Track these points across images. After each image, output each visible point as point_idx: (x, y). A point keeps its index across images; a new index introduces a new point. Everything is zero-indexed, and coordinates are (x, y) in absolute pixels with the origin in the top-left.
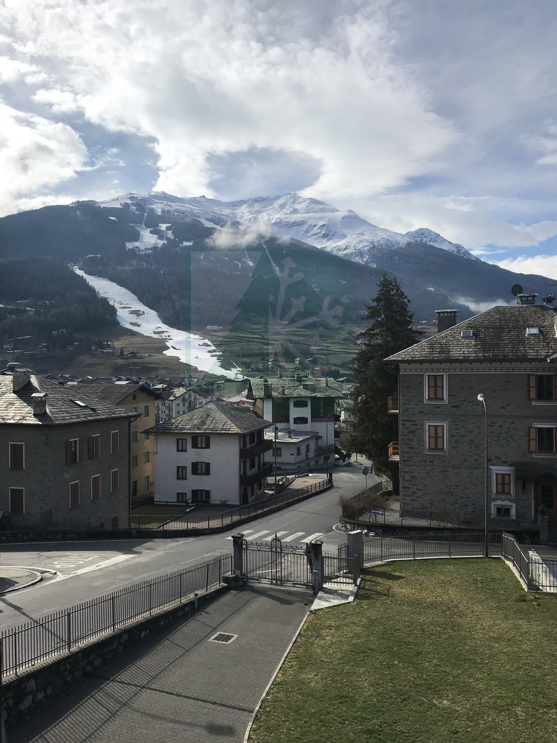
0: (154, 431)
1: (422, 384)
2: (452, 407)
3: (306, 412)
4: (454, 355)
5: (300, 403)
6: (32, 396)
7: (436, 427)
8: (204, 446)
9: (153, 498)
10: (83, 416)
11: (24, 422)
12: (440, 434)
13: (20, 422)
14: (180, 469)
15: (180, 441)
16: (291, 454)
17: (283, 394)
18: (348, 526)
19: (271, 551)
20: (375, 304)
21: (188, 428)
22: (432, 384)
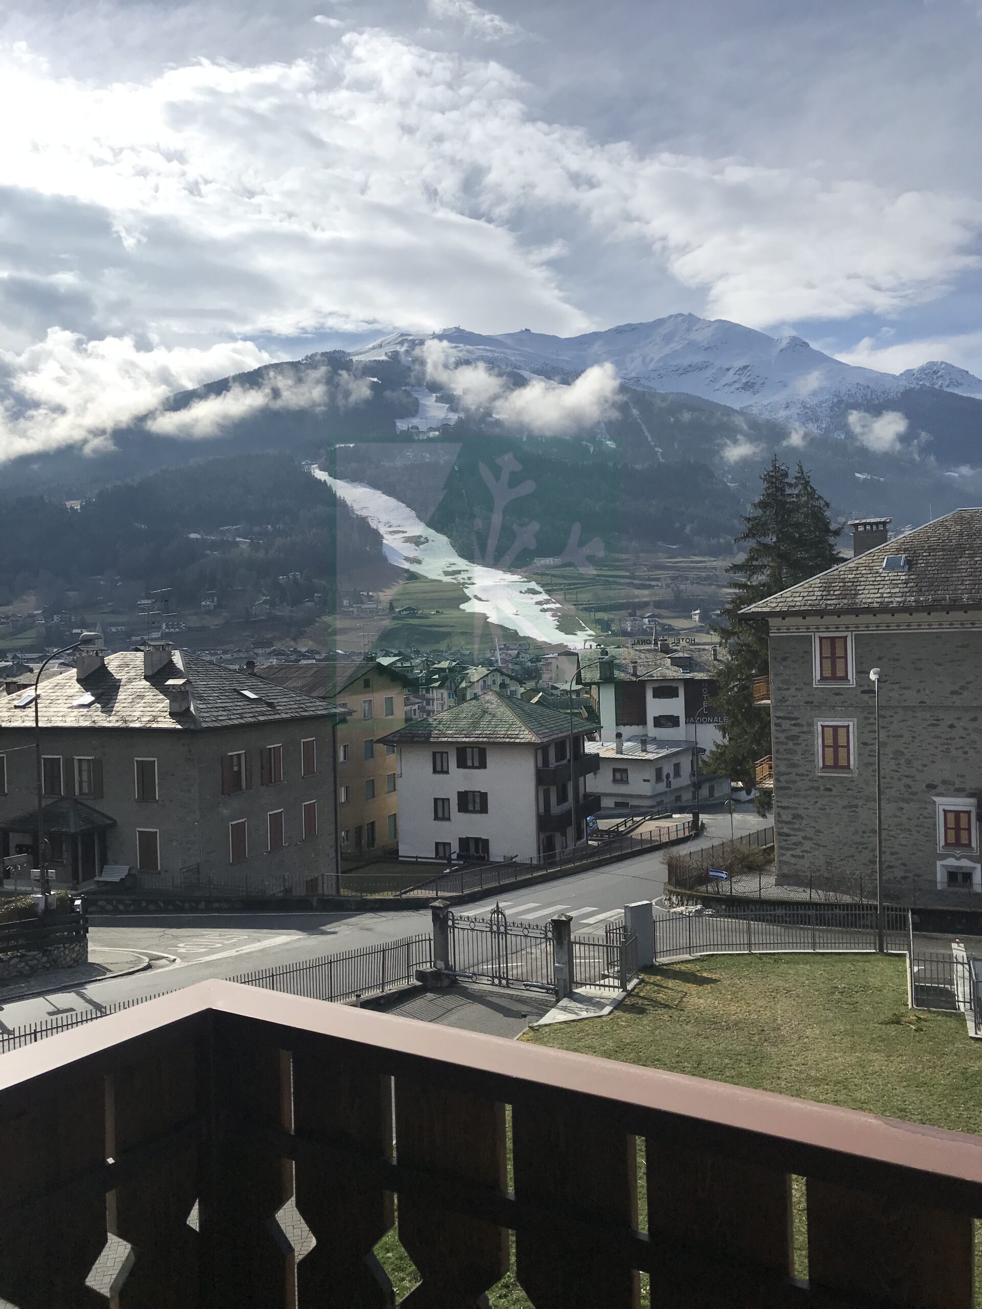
0: (396, 739)
1: (809, 653)
2: (863, 692)
3: (676, 706)
4: (864, 601)
5: (665, 690)
6: (166, 684)
7: (835, 728)
8: (476, 764)
9: (397, 851)
10: (251, 715)
11: (155, 725)
12: (842, 741)
13: (148, 725)
14: (440, 803)
15: (438, 756)
16: (644, 781)
17: (635, 674)
18: (674, 899)
19: (491, 931)
20: (759, 512)
21: (451, 734)
22: (827, 653)
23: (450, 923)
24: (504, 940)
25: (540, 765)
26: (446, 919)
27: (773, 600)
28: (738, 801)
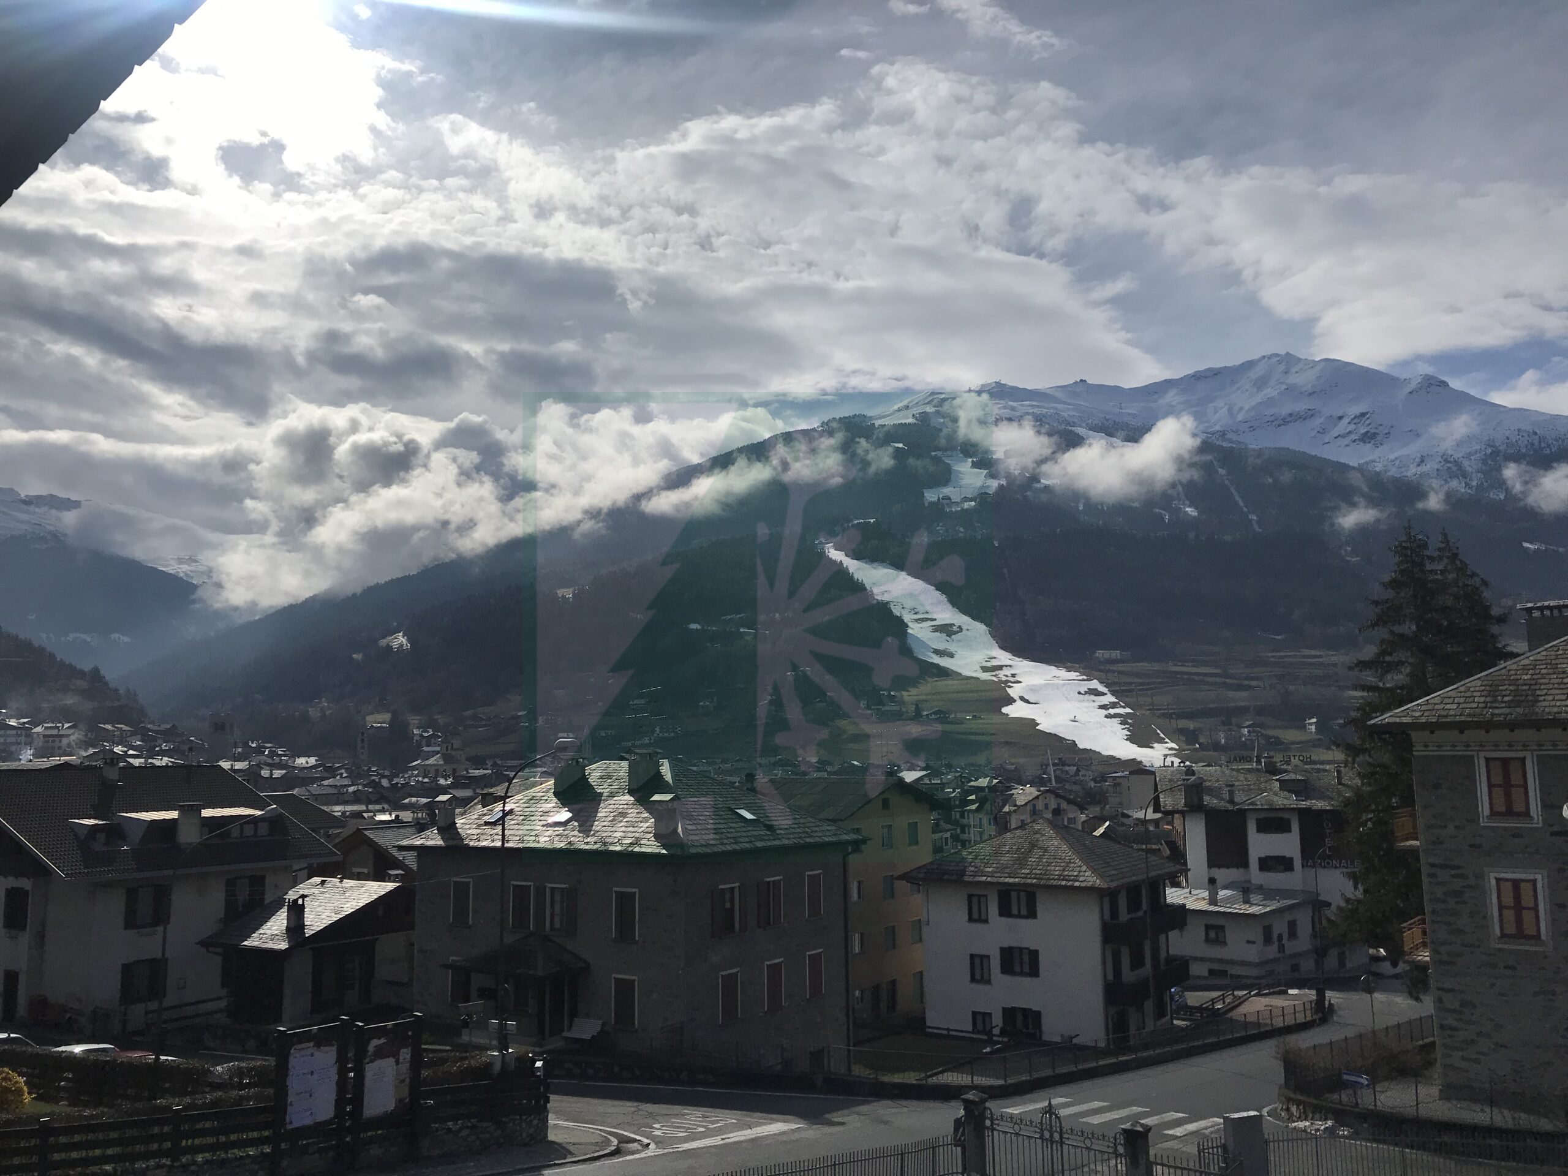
0: (922, 875)
1: (1472, 779)
2: (1553, 834)
3: (1288, 844)
4: (1547, 710)
5: (1274, 823)
6: (652, 799)
7: (1516, 884)
8: (1024, 912)
9: (924, 1019)
10: (747, 839)
11: (637, 849)
12: (1527, 900)
13: (630, 849)
14: (977, 961)
15: (975, 900)
16: (1249, 942)
17: (1231, 801)
18: (1294, 1109)
19: (1041, 1138)
20: (1390, 594)
21: (990, 874)
22: (1498, 779)
23: (988, 1123)
24: (1059, 1153)
25: (1107, 916)
26: (982, 1117)
27: (1415, 708)
28: (1379, 976)
